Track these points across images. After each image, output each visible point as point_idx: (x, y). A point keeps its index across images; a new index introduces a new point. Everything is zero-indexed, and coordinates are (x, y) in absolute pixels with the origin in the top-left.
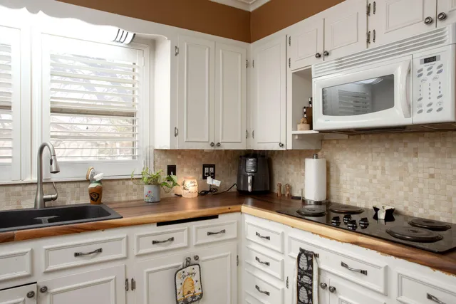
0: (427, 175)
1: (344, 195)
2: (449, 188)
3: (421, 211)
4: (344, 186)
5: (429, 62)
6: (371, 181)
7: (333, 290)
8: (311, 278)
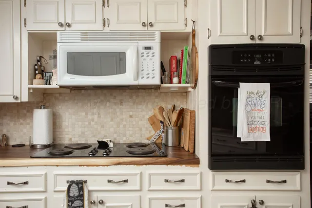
0: (128, 116)
1: (67, 136)
2: (140, 123)
3: (125, 139)
4: (66, 130)
5: (147, 49)
6: (90, 123)
7: (102, 202)
8: (83, 201)
